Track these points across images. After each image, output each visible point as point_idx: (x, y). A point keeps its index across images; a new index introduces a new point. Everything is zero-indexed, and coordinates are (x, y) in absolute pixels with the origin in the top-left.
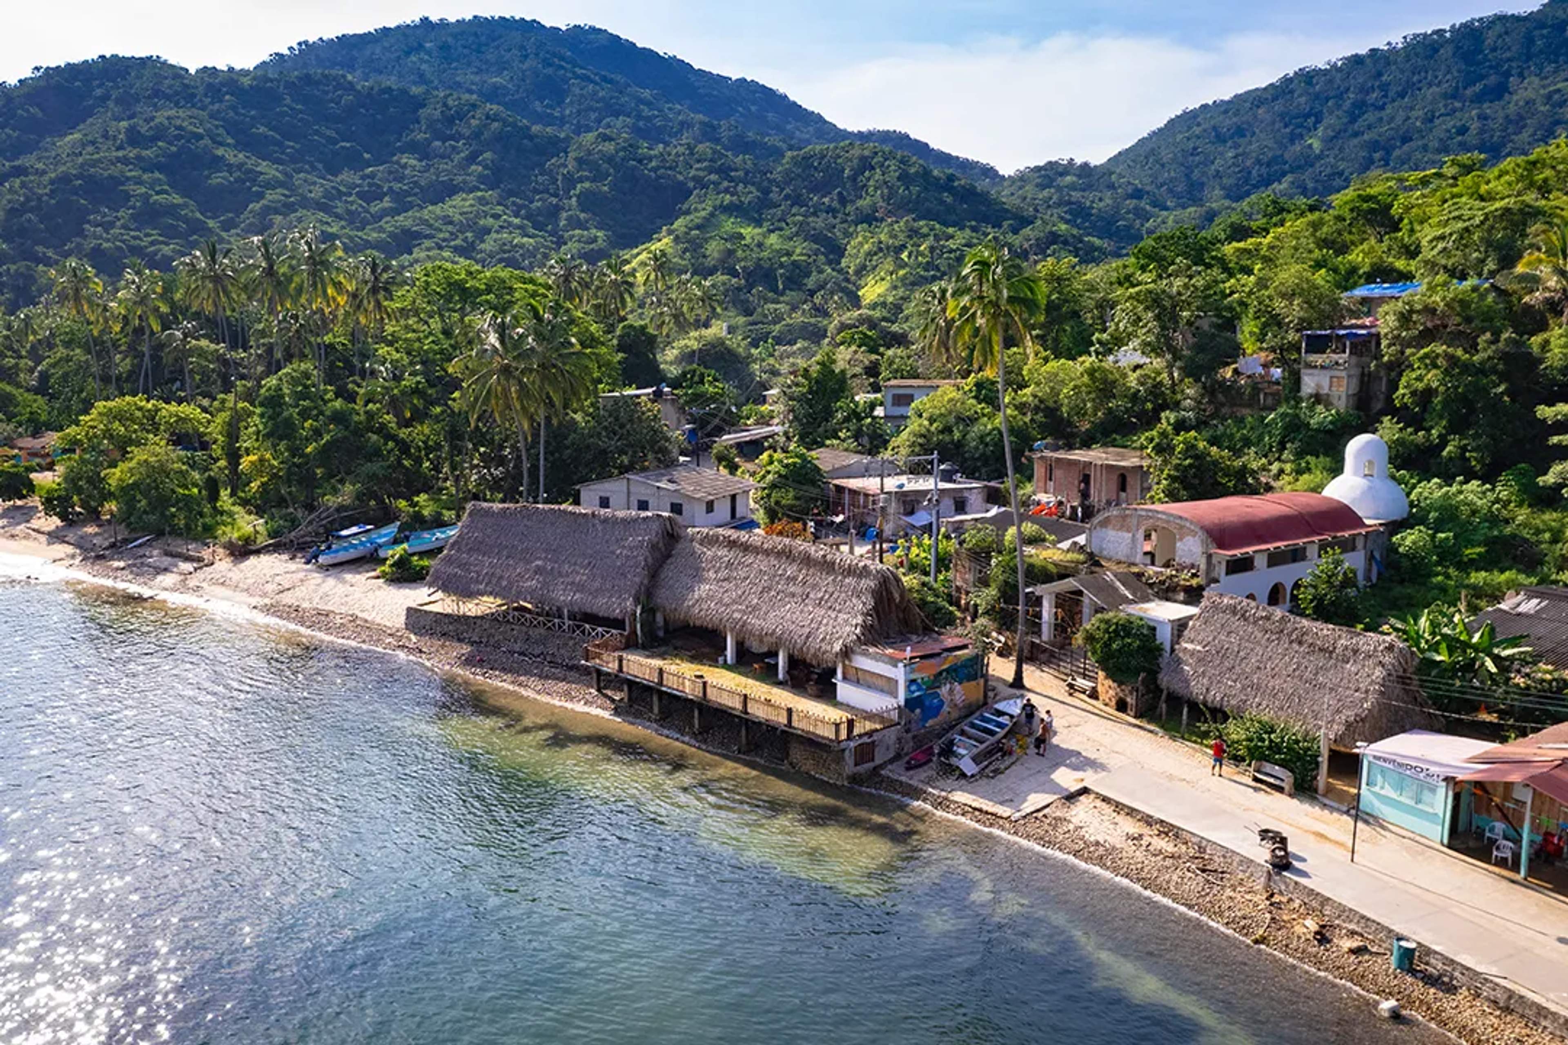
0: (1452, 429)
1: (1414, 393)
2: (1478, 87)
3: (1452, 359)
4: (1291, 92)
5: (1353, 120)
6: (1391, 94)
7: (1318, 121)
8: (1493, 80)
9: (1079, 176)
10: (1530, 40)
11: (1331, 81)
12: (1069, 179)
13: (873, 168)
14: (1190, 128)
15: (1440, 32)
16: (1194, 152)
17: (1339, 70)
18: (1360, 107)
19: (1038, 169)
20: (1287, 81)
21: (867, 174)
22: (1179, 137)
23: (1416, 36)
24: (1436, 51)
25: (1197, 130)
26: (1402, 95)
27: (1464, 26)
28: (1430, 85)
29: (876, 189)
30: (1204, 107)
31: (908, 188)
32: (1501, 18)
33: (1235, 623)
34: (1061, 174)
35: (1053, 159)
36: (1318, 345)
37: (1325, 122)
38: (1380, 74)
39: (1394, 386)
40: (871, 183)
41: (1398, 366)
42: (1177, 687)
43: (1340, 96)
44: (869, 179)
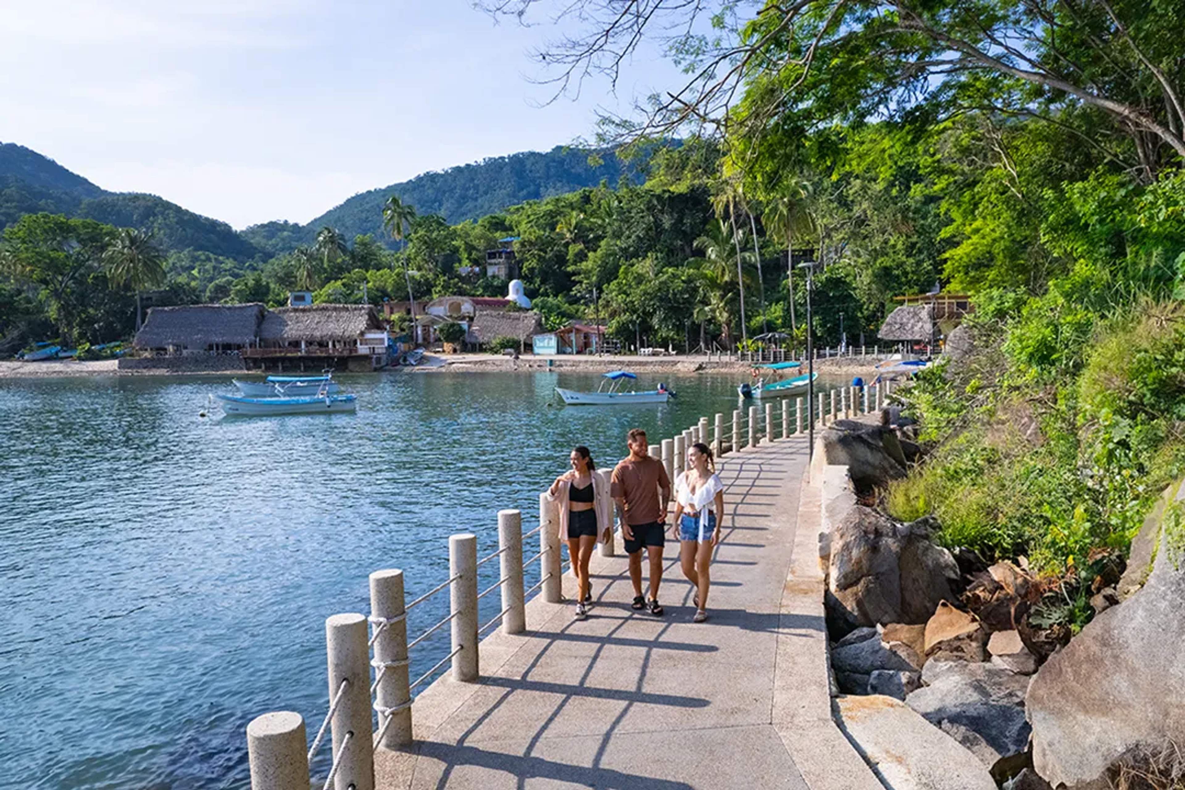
0: (543, 282)
1: (528, 269)
2: (525, 192)
3: (539, 255)
4: (423, 186)
5: (460, 206)
6: (481, 192)
7: (441, 205)
8: (532, 188)
9: (293, 232)
10: (548, 167)
11: (446, 181)
12: (285, 233)
13: (155, 215)
14: (361, 205)
15: (502, 158)
16: (366, 220)
17: (450, 174)
18: (464, 199)
19: (263, 226)
20: (419, 179)
21: (151, 219)
22: (356, 210)
23: (490, 159)
24: (502, 168)
25: (367, 207)
26: (486, 193)
27: (514, 156)
28: (500, 188)
29: (159, 229)
30: (369, 192)
31: (184, 230)
32: (532, 154)
33: (489, 318)
34: (280, 230)
35: (274, 220)
36: (492, 256)
37: (444, 206)
38: (473, 180)
39: (521, 268)
40: (155, 225)
41: (521, 261)
42: (473, 340)
43: (452, 190)
44: (153, 223)
